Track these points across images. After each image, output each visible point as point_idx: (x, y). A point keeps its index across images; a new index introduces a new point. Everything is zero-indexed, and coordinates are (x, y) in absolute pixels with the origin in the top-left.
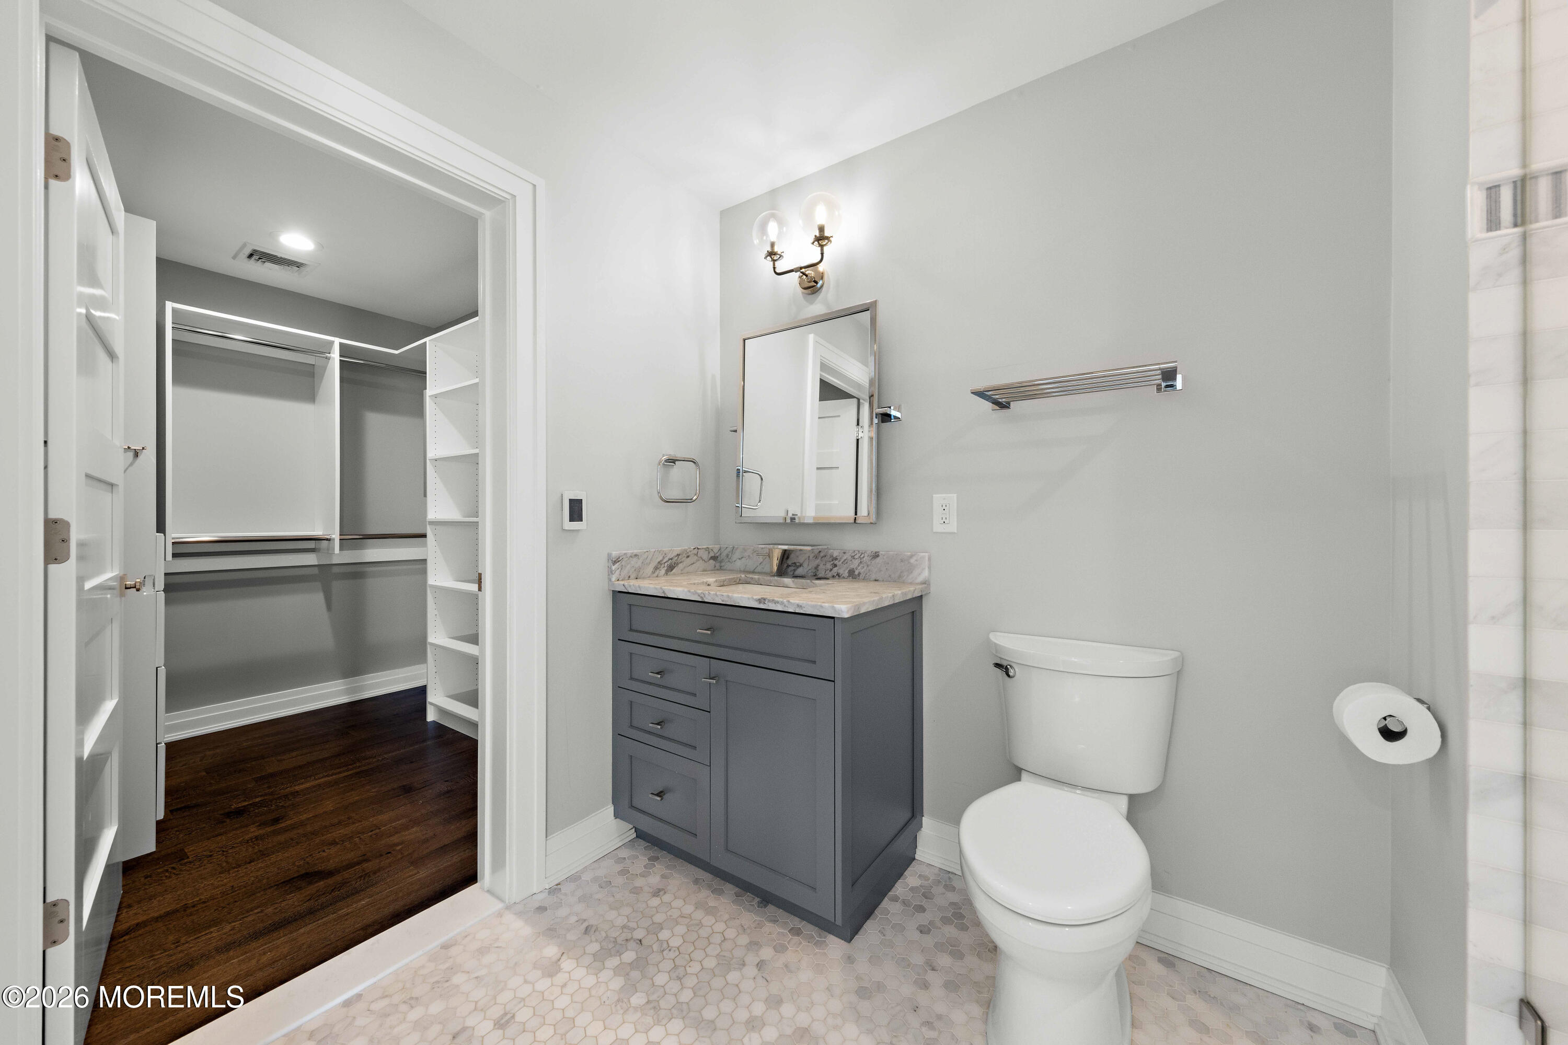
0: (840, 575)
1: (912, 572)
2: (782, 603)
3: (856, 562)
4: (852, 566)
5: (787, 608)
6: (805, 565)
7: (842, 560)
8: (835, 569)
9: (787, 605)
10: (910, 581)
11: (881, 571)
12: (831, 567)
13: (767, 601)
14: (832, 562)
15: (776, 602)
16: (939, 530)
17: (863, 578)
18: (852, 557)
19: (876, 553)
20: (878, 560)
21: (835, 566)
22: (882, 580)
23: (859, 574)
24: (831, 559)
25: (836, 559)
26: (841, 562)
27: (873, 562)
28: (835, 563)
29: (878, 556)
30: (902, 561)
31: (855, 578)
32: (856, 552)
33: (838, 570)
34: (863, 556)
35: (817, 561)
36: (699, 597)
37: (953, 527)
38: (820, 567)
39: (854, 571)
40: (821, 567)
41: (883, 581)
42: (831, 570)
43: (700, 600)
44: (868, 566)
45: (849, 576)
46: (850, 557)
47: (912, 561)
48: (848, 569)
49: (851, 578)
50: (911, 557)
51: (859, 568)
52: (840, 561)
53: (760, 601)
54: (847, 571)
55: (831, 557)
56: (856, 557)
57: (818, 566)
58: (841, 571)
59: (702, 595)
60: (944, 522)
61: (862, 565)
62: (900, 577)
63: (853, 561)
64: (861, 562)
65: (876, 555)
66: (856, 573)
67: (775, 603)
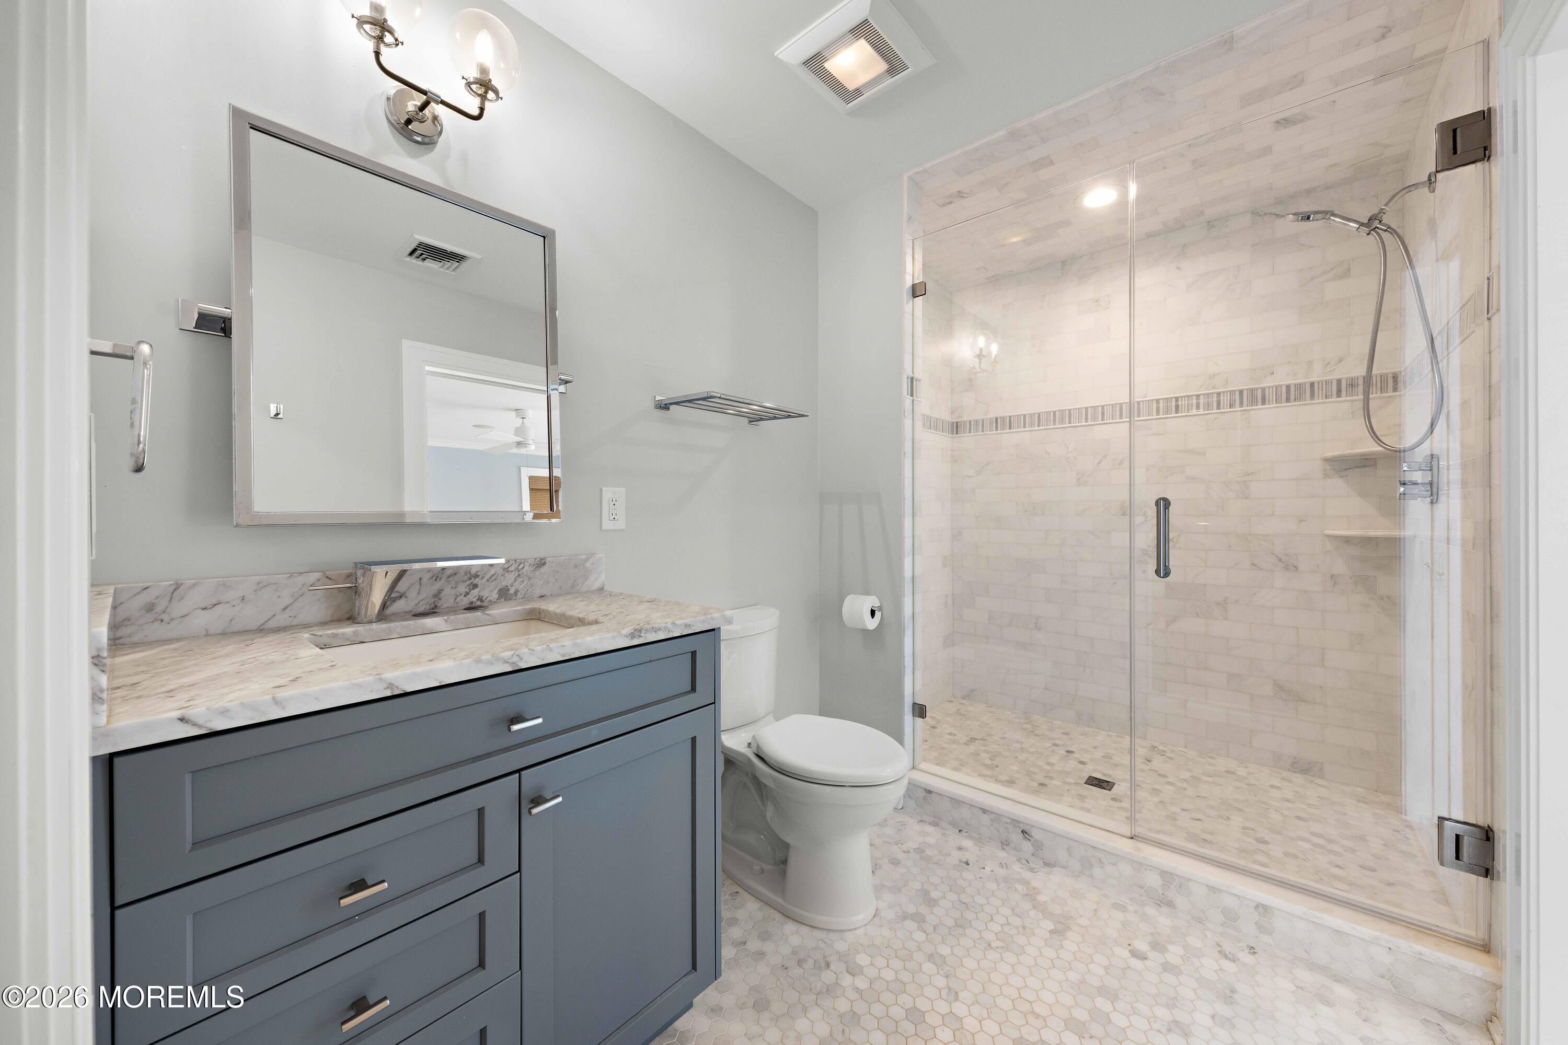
0: (484, 598)
1: (588, 578)
2: (666, 629)
3: (511, 577)
4: (504, 584)
5: (671, 633)
6: (412, 594)
7: (488, 577)
8: (475, 592)
9: (672, 629)
10: (585, 589)
11: (548, 582)
12: (467, 590)
13: (643, 632)
14: (468, 582)
15: (656, 630)
16: (609, 528)
17: (522, 596)
18: (504, 569)
19: (541, 560)
20: (545, 569)
21: (475, 586)
22: (549, 594)
23: (516, 592)
24: (466, 577)
25: (476, 576)
26: (485, 579)
27: (537, 573)
28: (475, 582)
29: (544, 564)
30: (576, 567)
31: (511, 599)
32: (511, 562)
33: (479, 592)
34: (521, 566)
35: (438, 585)
36: (507, 665)
37: (621, 524)
38: (443, 593)
39: (508, 590)
40: (448, 591)
41: (551, 595)
42: (467, 594)
43: (510, 669)
44: (530, 579)
45: (500, 597)
46: (501, 570)
47: (588, 565)
48: (498, 588)
49: (503, 600)
50: (586, 560)
51: (516, 584)
52: (483, 578)
53: (632, 636)
54: (496, 591)
55: (466, 574)
56: (512, 569)
57: (440, 591)
58: (485, 594)
59: (515, 659)
60: (614, 518)
61: (520, 579)
62: (573, 586)
63: (506, 575)
64: (519, 575)
65: (541, 563)
66: (512, 591)
67: (656, 632)
